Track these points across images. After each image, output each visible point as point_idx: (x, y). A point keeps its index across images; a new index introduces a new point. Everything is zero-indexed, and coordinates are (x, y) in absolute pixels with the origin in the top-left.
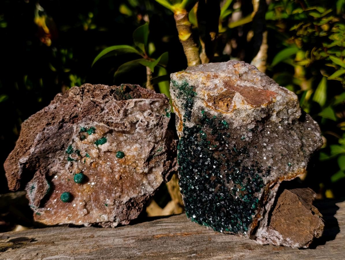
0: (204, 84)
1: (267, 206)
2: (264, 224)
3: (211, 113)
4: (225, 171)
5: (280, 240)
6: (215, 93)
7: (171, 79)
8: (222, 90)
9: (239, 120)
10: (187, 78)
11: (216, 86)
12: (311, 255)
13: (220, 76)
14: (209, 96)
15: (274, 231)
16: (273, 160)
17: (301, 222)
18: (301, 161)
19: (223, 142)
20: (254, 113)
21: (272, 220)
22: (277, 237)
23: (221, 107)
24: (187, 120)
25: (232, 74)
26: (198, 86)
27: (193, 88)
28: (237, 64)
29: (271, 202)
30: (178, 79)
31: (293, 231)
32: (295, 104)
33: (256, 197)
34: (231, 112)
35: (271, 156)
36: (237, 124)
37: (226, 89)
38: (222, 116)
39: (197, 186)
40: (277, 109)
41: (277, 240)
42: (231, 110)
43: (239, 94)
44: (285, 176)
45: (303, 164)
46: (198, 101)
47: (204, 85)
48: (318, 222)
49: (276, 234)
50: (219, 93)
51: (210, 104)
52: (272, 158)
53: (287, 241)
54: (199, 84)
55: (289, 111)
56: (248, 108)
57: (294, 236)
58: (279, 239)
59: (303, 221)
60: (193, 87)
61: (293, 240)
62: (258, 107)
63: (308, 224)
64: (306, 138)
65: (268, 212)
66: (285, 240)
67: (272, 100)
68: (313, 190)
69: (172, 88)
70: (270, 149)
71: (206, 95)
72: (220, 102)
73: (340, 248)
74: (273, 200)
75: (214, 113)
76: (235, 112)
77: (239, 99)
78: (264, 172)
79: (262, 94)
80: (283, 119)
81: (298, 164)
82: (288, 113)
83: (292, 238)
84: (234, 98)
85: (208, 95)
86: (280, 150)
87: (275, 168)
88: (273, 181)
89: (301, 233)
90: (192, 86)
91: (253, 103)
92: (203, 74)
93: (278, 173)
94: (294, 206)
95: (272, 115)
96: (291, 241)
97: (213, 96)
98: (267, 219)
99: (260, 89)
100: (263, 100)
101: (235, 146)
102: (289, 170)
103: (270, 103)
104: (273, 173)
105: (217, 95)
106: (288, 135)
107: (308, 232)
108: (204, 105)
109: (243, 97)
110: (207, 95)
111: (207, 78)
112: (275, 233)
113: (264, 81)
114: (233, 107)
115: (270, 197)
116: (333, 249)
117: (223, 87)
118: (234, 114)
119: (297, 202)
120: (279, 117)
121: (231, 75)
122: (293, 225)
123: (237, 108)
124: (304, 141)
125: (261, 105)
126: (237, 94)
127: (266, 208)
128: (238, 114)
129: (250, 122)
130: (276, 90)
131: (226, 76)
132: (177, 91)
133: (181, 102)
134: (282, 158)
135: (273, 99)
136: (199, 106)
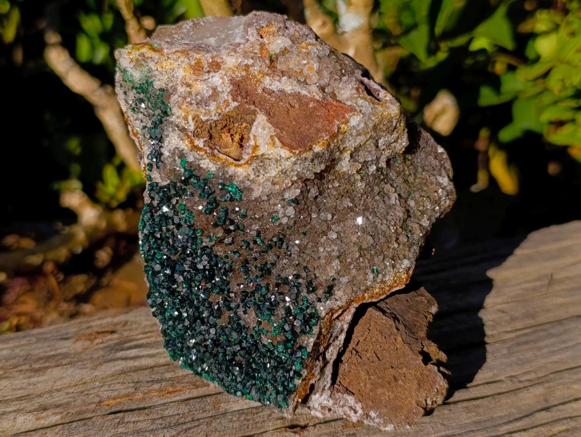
0: (189, 85)
1: (330, 351)
2: (325, 386)
3: (201, 166)
4: (239, 285)
5: (358, 415)
6: (212, 113)
7: (118, 62)
8: (227, 106)
9: (264, 182)
10: (152, 65)
11: (215, 93)
12: (422, 433)
13: (226, 63)
14: (196, 122)
15: (345, 396)
16: (340, 262)
17: (400, 382)
18: (401, 256)
19: (232, 228)
20: (298, 166)
21: (341, 371)
22: (351, 408)
23: (226, 147)
24: (155, 167)
25: (252, 58)
26: (175, 90)
27: (165, 94)
28: (267, 26)
29: (337, 342)
30: (132, 66)
31: (383, 398)
32: (394, 124)
33: (304, 345)
34: (247, 162)
35: (336, 254)
36: (261, 190)
37: (236, 104)
38: (227, 172)
39: (185, 310)
40: (351, 144)
41: (352, 414)
42: (246, 157)
43: (265, 118)
44: (366, 295)
45: (406, 263)
46: (171, 134)
47: (188, 89)
48: (435, 382)
49: (350, 401)
50: (220, 114)
51: (200, 143)
52: (338, 257)
53: (371, 417)
54: (177, 84)
55: (381, 141)
56: (283, 155)
57: (384, 410)
58: (356, 412)
59: (403, 381)
60: (164, 90)
61: (383, 417)
62: (306, 151)
63: (415, 386)
64: (417, 196)
65: (331, 362)
66: (368, 416)
67: (339, 128)
68: (432, 296)
69: (121, 86)
70: (335, 236)
71: (190, 118)
72: (223, 135)
73: (481, 410)
74: (342, 337)
75: (208, 165)
76: (254, 165)
77: (264, 130)
78: (320, 292)
79: (317, 116)
80: (366, 162)
81: (394, 267)
82: (377, 147)
83: (380, 413)
84: (253, 129)
85: (196, 118)
86: (355, 239)
87: (344, 280)
88: (340, 308)
89: (399, 404)
90: (161, 90)
91: (294, 144)
92: (186, 60)
93: (349, 291)
94: (387, 346)
95: (340, 159)
96: (379, 420)
97: (207, 120)
98: (330, 376)
99: (313, 100)
100: (319, 131)
101: (258, 235)
102: (374, 280)
103: (334, 136)
104: (338, 293)
105: (215, 118)
106: (377, 198)
107: (414, 402)
108: (184, 145)
109: (273, 129)
110: (193, 119)
111: (194, 70)
112: (346, 400)
113: (326, 74)
114: (250, 151)
115: (334, 335)
116: (467, 413)
117: (230, 98)
118: (253, 169)
119: (392, 337)
120: (356, 161)
121: (251, 62)
122: (383, 387)
123: (259, 153)
124: (412, 203)
125: (314, 146)
126: (261, 118)
127: (328, 356)
128: (261, 171)
129: (290, 185)
130: (351, 98)
131: (239, 65)
132: (132, 95)
133: (142, 121)
134: (360, 256)
135: (343, 126)
136: (174, 146)
